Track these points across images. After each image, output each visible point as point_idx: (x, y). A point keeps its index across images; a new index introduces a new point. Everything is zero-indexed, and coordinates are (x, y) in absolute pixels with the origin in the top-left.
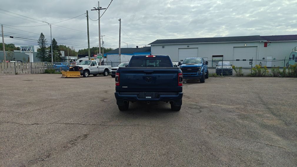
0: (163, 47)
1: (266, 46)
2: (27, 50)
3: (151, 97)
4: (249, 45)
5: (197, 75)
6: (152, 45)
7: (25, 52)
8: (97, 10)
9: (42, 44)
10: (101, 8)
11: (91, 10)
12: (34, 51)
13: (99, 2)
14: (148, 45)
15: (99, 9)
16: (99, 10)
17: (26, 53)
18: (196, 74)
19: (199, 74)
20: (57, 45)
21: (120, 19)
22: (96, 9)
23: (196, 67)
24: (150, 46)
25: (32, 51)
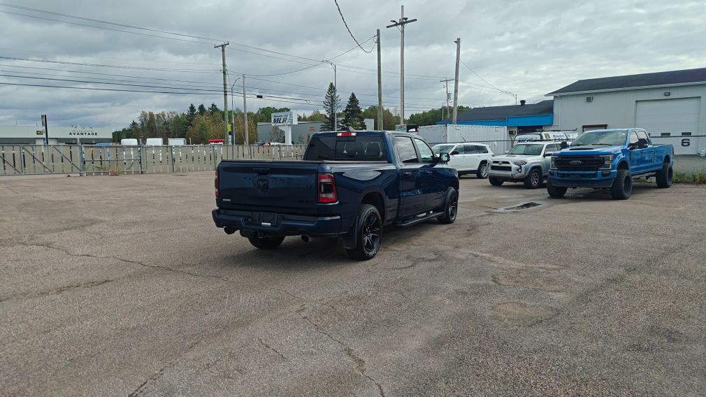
0: (589, 100)
2: (281, 121)
3: (270, 224)
5: (599, 177)
6: (558, 95)
7: (278, 124)
8: (399, 24)
9: (332, 106)
10: (406, 19)
11: (388, 27)
12: (292, 122)
13: (402, 6)
14: (546, 95)
15: (404, 22)
16: (402, 24)
17: (280, 128)
18: (595, 175)
19: (603, 175)
20: (358, 107)
21: (459, 39)
22: (397, 24)
23: (598, 154)
24: (551, 98)
25: (289, 123)
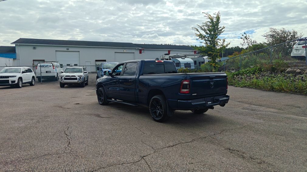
0: (35, 48)
1: (140, 53)
3: (211, 102)
4: (128, 51)
